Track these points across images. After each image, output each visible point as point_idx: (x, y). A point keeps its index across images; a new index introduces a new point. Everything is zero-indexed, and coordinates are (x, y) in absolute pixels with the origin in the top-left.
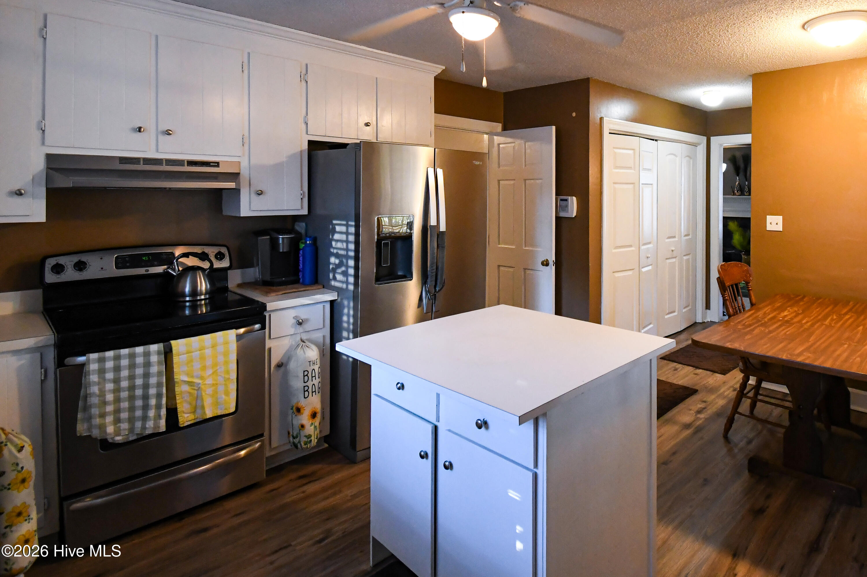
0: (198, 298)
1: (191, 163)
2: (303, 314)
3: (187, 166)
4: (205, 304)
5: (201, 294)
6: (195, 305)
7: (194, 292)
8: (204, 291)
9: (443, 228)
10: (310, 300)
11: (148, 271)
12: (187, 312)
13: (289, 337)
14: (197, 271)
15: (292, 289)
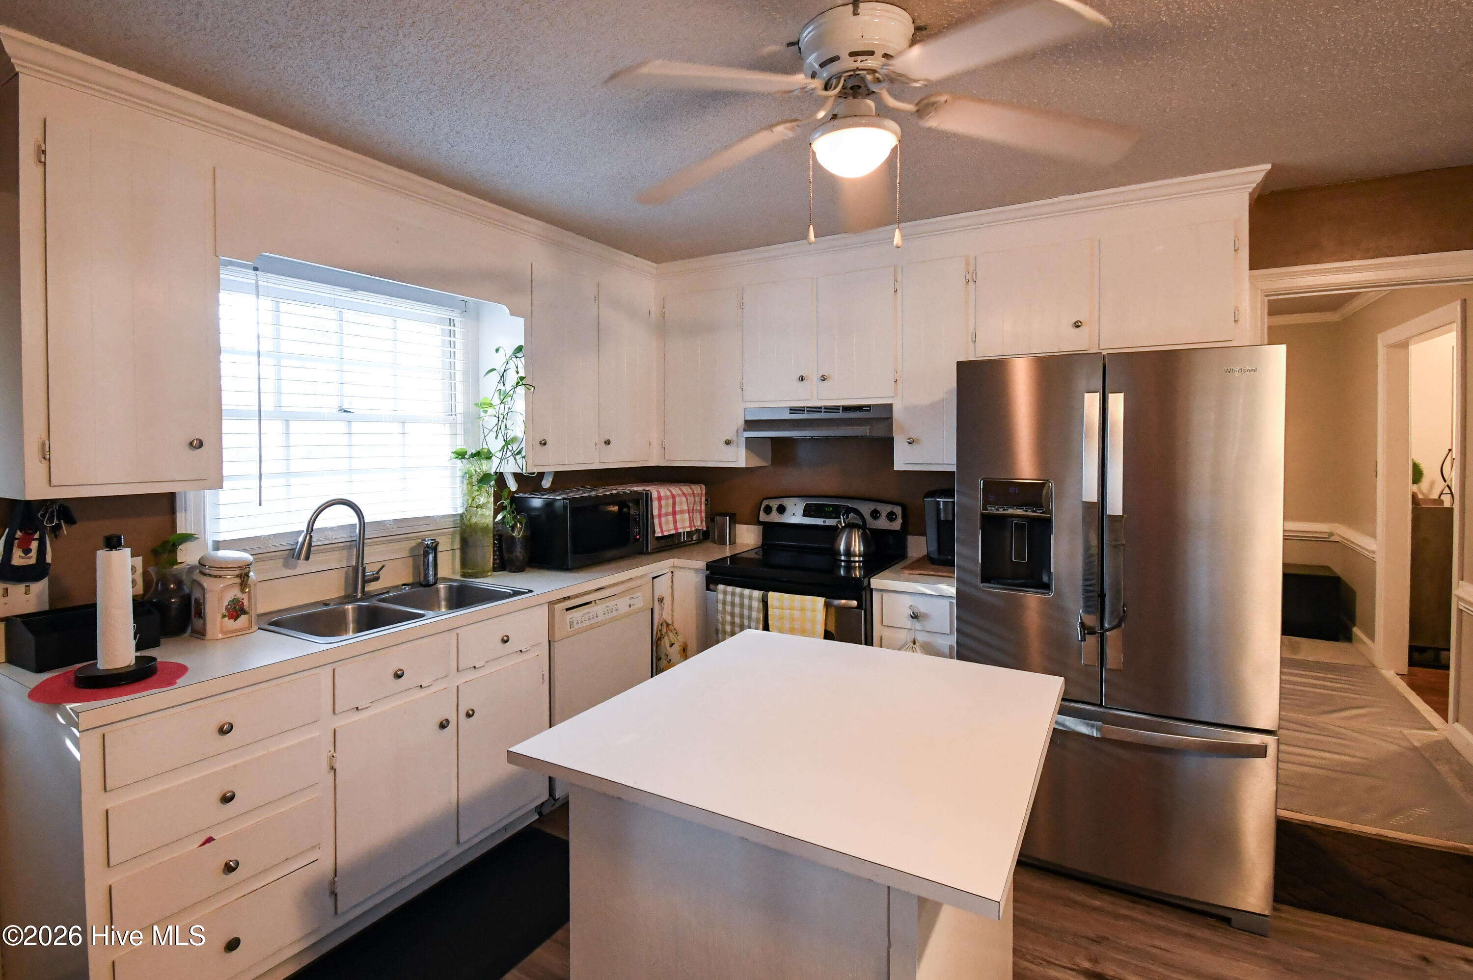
0: (852, 559)
1: (846, 409)
2: (922, 606)
3: (842, 412)
4: (859, 567)
5: (855, 556)
6: (849, 567)
7: (849, 553)
8: (858, 553)
9: (1115, 505)
10: (932, 590)
11: (824, 522)
12: (842, 572)
13: (906, 630)
14: (854, 530)
15: (932, 570)
